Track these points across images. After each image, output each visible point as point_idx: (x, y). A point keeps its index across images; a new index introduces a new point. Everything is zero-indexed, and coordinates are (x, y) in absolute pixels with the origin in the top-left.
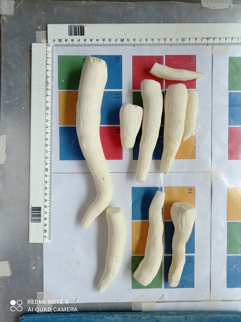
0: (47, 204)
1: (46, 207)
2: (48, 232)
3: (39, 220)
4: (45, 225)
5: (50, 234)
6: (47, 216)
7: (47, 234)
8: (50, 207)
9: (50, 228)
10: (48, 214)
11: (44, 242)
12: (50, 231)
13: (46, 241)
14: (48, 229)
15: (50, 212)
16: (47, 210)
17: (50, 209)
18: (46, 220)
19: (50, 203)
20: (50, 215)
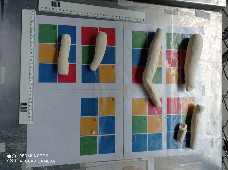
0: (31, 101)
1: (30, 102)
2: (31, 117)
3: (26, 111)
4: (29, 113)
7: (30, 119)
8: (33, 102)
9: (32, 115)
10: (31, 107)
11: (29, 123)
12: (32, 117)
13: (30, 122)
14: (31, 116)
15: (32, 106)
17: (33, 104)
19: (33, 100)
20: (32, 108)
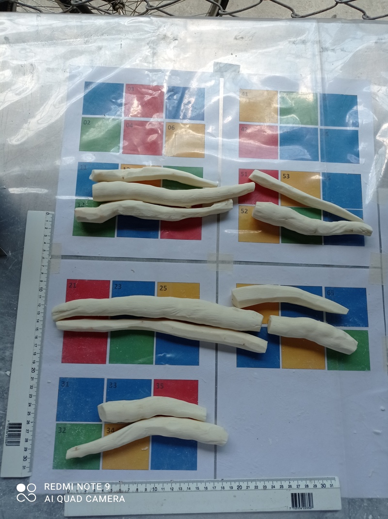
0: (286, 484)
1: (290, 486)
2: (325, 482)
3: (310, 495)
4: (315, 486)
5: (327, 479)
6: (303, 484)
7: (328, 484)
8: (290, 480)
9: (319, 479)
10: (300, 482)
11: (339, 486)
12: (323, 479)
13: (336, 484)
14: (321, 482)
15: (297, 480)
16: (294, 484)
17: (294, 480)
18: (308, 486)
19: (285, 480)
20: (302, 480)
